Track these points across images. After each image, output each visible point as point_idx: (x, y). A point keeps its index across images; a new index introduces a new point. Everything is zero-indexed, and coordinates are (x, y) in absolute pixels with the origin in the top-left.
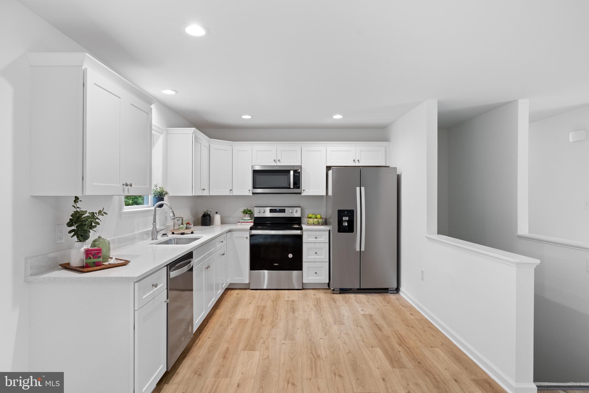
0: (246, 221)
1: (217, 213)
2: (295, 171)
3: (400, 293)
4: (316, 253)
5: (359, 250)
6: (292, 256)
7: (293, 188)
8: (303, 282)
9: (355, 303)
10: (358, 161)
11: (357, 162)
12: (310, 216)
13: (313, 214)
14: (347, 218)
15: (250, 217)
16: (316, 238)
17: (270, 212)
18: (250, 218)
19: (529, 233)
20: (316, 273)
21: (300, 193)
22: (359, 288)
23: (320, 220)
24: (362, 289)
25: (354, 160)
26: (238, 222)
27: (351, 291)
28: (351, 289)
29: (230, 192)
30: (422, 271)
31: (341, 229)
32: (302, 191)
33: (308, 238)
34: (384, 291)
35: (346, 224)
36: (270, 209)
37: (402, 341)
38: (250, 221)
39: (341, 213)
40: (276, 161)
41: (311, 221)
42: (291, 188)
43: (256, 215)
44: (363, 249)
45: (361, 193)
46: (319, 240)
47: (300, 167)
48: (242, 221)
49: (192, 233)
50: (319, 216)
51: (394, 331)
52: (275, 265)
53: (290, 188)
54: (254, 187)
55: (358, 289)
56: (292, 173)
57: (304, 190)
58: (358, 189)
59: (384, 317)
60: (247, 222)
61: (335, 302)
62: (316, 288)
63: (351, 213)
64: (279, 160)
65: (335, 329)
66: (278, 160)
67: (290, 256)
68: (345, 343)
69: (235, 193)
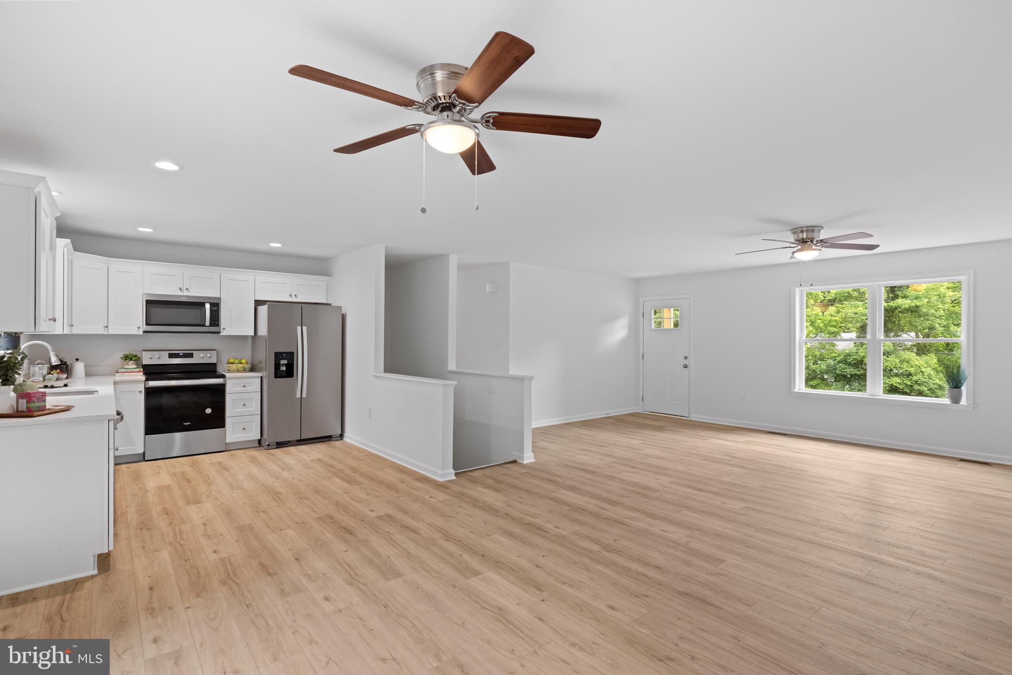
0: (129, 370)
1: (77, 360)
2: (212, 305)
3: (344, 439)
4: (244, 405)
5: (300, 397)
6: (211, 411)
7: (209, 325)
8: (227, 442)
9: (299, 453)
10: (296, 296)
11: (294, 297)
12: (232, 360)
13: (235, 359)
14: (285, 362)
15: (137, 364)
16: (244, 386)
17: (169, 358)
18: (136, 367)
19: (457, 368)
20: (244, 429)
21: (219, 333)
22: (300, 439)
23: (246, 366)
24: (302, 440)
25: (291, 295)
26: (117, 373)
27: (289, 444)
28: (289, 442)
29: (105, 329)
30: (369, 409)
31: (278, 374)
32: (222, 330)
33: (233, 387)
34: (328, 438)
35: (284, 368)
36: (169, 354)
37: (355, 470)
38: (137, 370)
39: (278, 356)
40: (182, 289)
41: (234, 367)
42: (206, 325)
43: (146, 362)
44: (304, 395)
45: (302, 333)
46: (248, 389)
47: (219, 299)
48: (123, 370)
49: (66, 385)
50: (243, 361)
51: (346, 465)
52: (185, 425)
53: (204, 325)
54: (148, 323)
55: (298, 441)
56: (208, 306)
57: (224, 329)
58: (299, 328)
59: (333, 458)
60: (132, 372)
61: (274, 456)
62: (243, 446)
63: (291, 356)
64: (187, 289)
65: (285, 474)
66: (185, 288)
67: (208, 411)
68: (301, 481)
69: (111, 331)
